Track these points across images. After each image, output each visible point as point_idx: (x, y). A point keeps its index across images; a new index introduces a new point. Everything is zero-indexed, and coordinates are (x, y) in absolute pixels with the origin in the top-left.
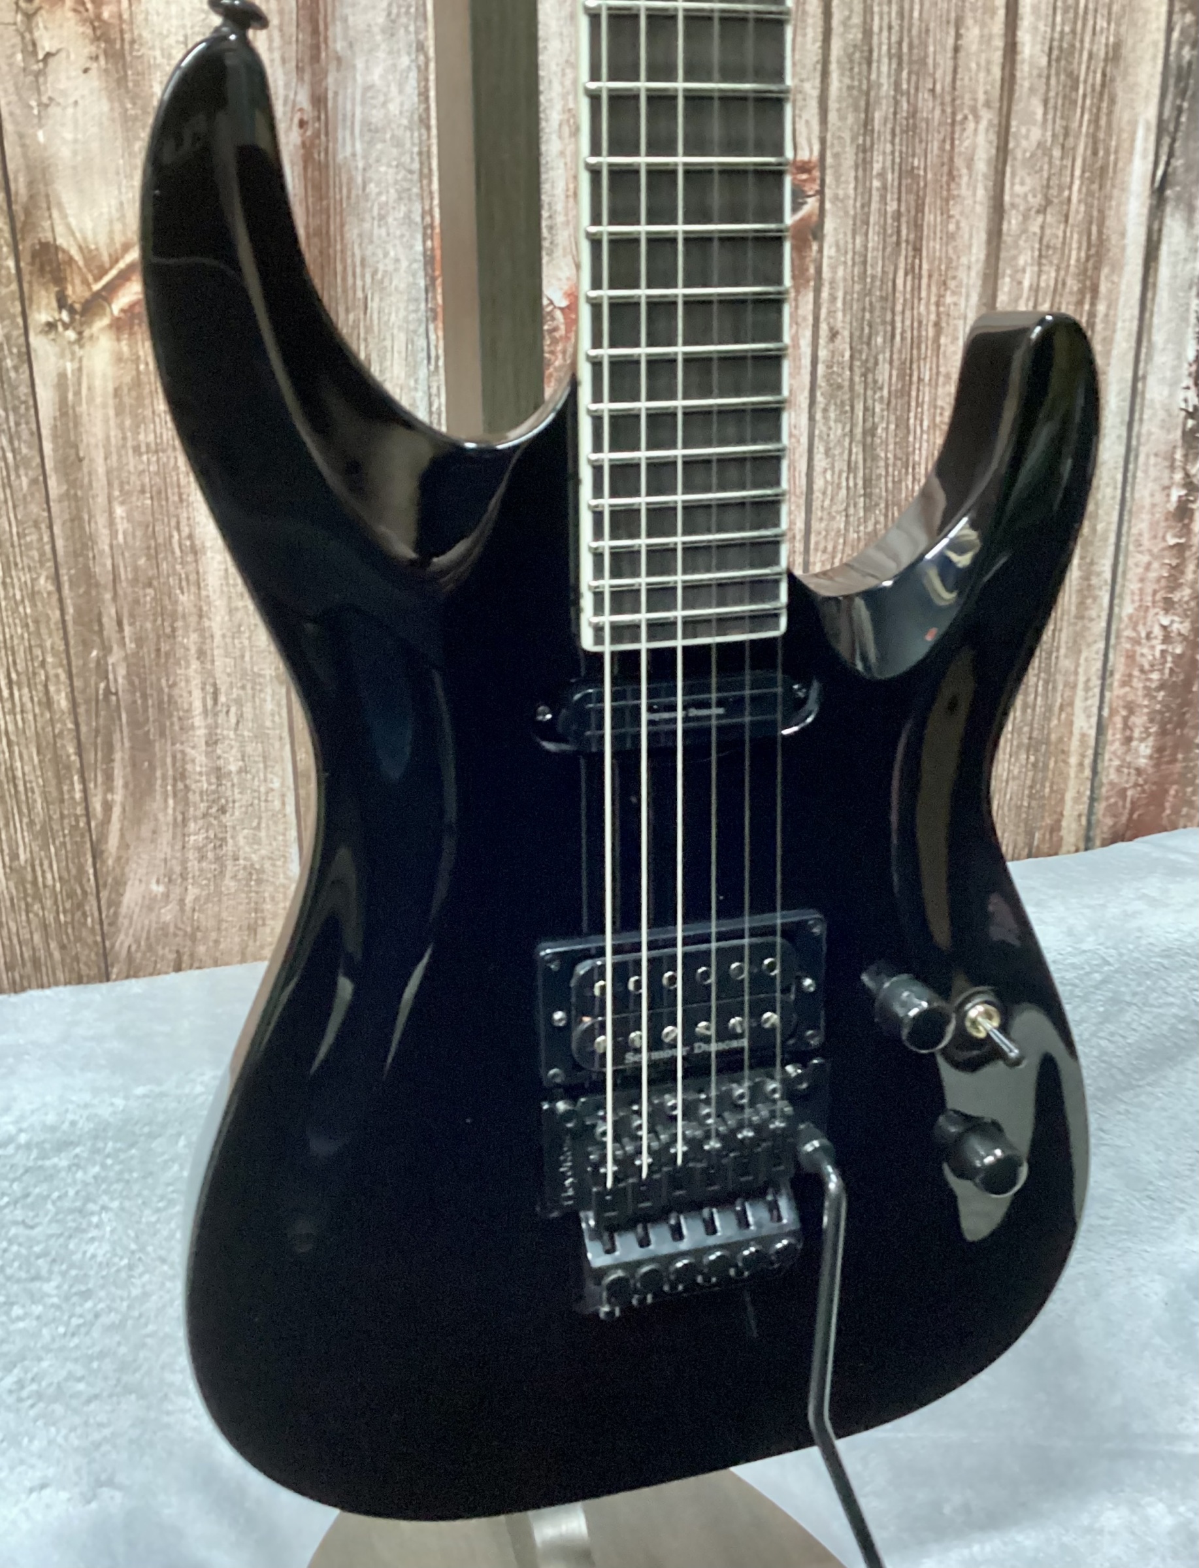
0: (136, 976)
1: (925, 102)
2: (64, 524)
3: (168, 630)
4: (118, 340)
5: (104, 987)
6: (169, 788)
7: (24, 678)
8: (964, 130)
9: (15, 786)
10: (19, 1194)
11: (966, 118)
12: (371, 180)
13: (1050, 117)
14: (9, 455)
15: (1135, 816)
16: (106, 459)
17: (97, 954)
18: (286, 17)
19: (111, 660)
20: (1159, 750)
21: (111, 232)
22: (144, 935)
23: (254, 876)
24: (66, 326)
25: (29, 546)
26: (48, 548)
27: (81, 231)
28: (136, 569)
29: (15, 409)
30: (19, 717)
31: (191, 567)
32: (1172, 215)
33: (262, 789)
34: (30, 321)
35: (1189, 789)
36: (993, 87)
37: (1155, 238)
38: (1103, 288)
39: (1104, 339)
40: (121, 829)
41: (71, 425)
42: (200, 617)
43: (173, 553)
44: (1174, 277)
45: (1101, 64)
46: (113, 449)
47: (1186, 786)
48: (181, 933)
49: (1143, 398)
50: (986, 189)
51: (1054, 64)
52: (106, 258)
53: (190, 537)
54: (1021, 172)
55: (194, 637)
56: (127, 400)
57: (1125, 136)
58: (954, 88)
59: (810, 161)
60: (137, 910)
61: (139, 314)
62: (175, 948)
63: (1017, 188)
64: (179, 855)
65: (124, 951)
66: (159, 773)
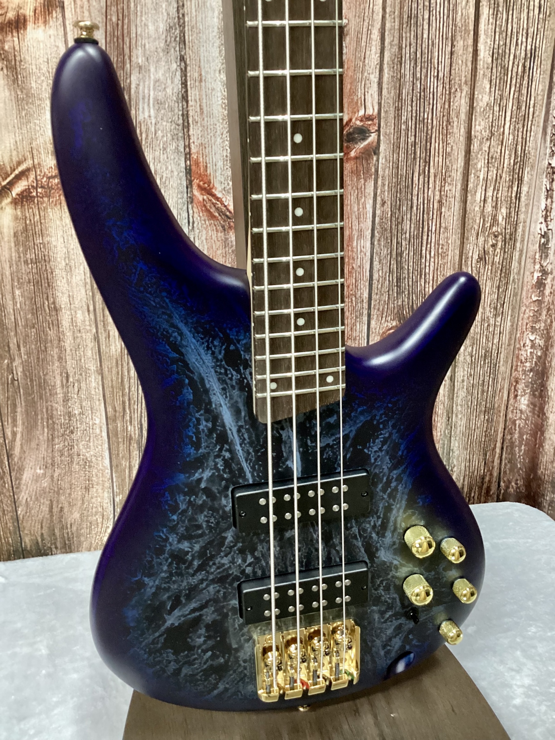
3: (43, 348)
4: (16, 209)
6: (45, 423)
8: (455, 97)
11: (456, 90)
13: (493, 90)
19: (14, 365)
21: (11, 155)
22: (34, 493)
23: (87, 464)
28: (27, 320)
31: (54, 318)
33: (91, 423)
36: (468, 73)
40: (21, 445)
42: (59, 341)
43: (45, 311)
46: (14, 263)
48: (52, 491)
51: (495, 61)
52: (8, 169)
53: (54, 303)
55: (56, 350)
56: (21, 238)
59: (373, 115)
60: (30, 482)
61: (26, 196)
62: (49, 499)
63: (477, 127)
64: (50, 455)
65: (24, 501)
66: (39, 417)
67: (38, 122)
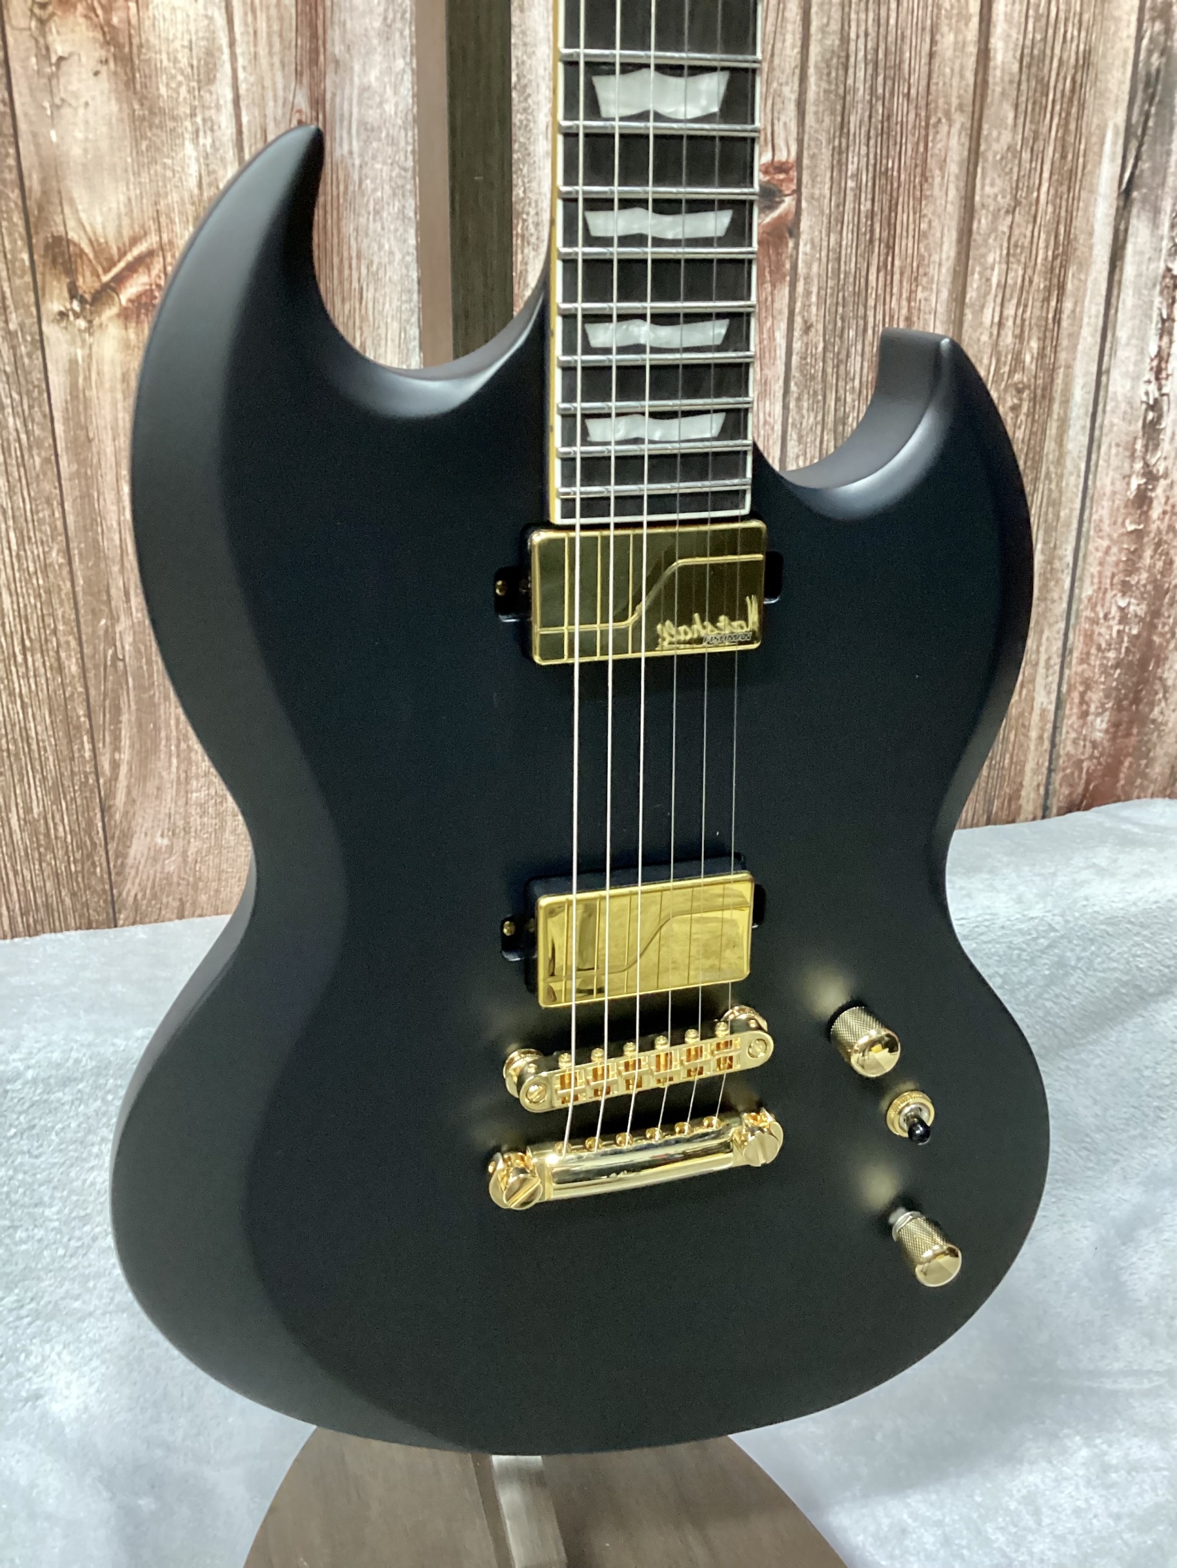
0: (142, 923)
1: (899, 105)
2: (74, 501)
4: (126, 328)
5: (112, 932)
6: (173, 748)
7: (37, 646)
8: (937, 132)
9: (29, 745)
10: (25, 1126)
11: (939, 121)
12: (367, 177)
13: (1021, 121)
14: (23, 437)
15: (1091, 787)
16: (114, 440)
17: (105, 901)
18: (286, 24)
19: (117, 628)
20: (1115, 725)
21: (120, 226)
22: (150, 885)
24: (77, 316)
25: (41, 522)
26: (59, 524)
27: (91, 225)
29: (29, 393)
30: (32, 681)
32: (1138, 217)
34: (43, 309)
35: (1144, 762)
36: (966, 91)
37: (1121, 237)
38: (1069, 286)
39: (1070, 335)
40: (128, 787)
41: (81, 408)
44: (1139, 275)
45: (1072, 71)
46: (121, 430)
47: (1141, 758)
48: (184, 883)
49: (1107, 392)
50: (958, 189)
51: (1024, 69)
52: (115, 251)
54: (991, 174)
57: (1094, 139)
58: (928, 92)
59: (787, 162)
60: (143, 861)
61: (146, 304)
62: (178, 896)
63: (988, 189)
64: (182, 810)
65: (131, 900)
66: (163, 734)
67: (169, 161)
